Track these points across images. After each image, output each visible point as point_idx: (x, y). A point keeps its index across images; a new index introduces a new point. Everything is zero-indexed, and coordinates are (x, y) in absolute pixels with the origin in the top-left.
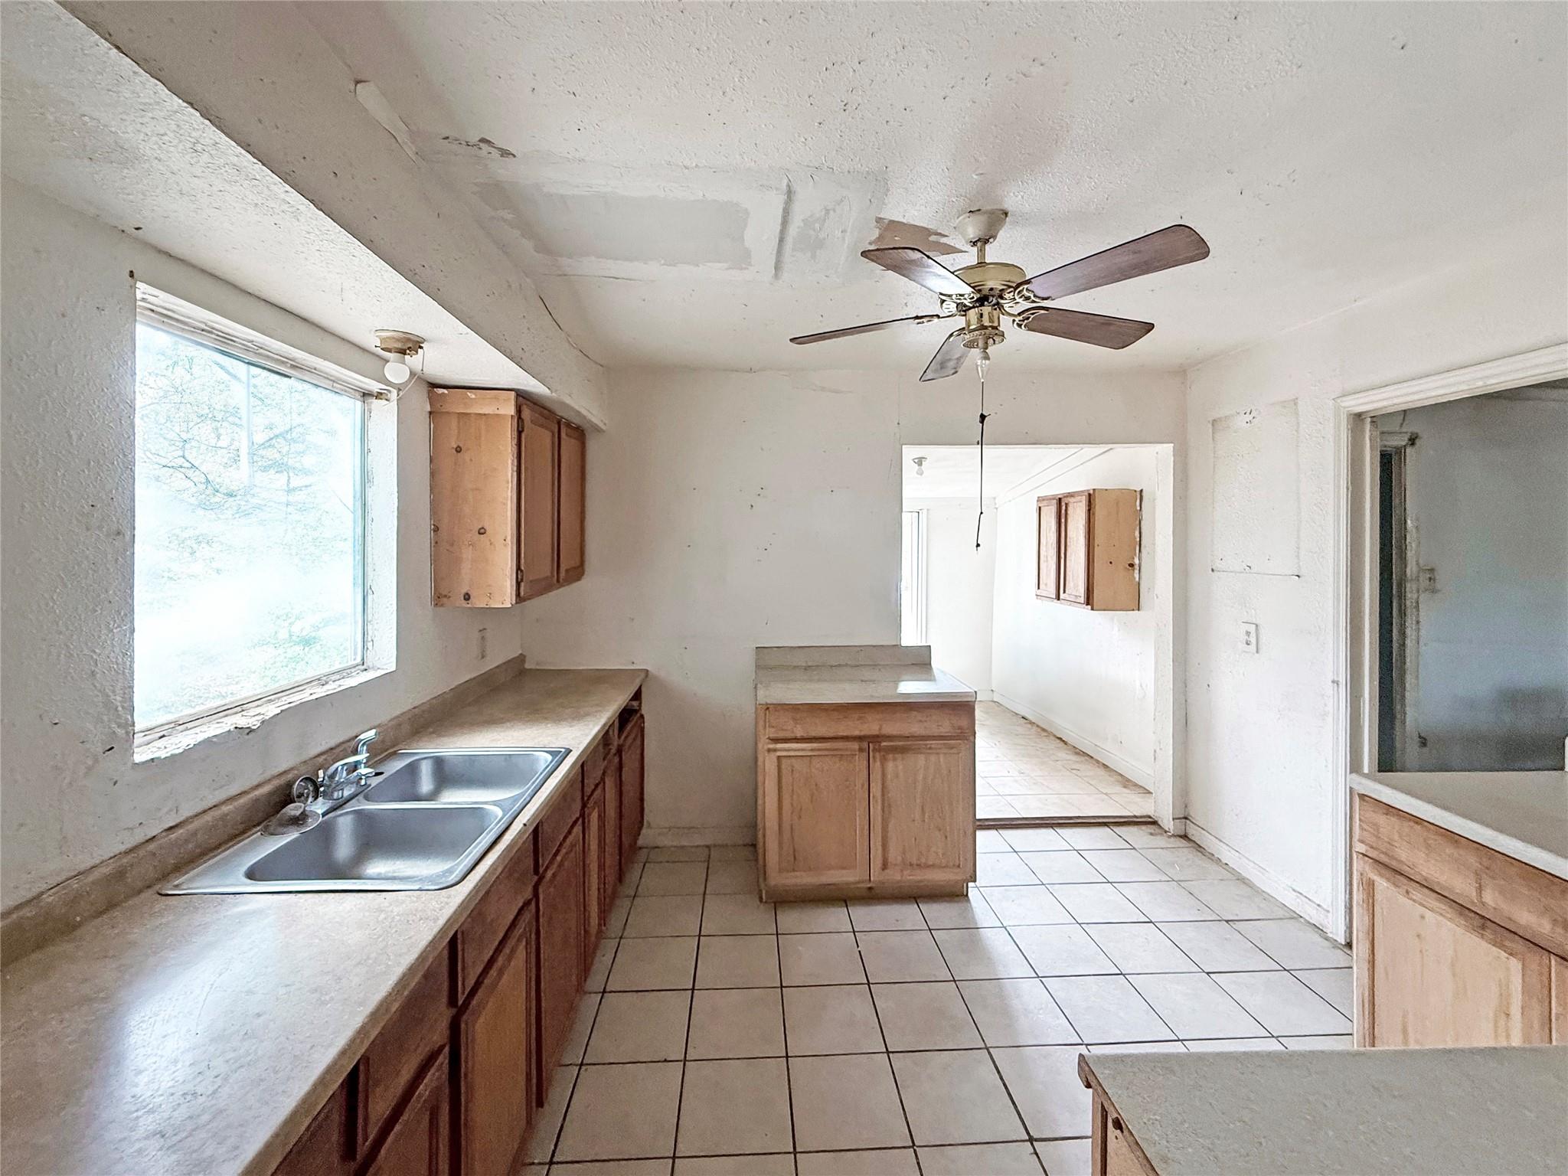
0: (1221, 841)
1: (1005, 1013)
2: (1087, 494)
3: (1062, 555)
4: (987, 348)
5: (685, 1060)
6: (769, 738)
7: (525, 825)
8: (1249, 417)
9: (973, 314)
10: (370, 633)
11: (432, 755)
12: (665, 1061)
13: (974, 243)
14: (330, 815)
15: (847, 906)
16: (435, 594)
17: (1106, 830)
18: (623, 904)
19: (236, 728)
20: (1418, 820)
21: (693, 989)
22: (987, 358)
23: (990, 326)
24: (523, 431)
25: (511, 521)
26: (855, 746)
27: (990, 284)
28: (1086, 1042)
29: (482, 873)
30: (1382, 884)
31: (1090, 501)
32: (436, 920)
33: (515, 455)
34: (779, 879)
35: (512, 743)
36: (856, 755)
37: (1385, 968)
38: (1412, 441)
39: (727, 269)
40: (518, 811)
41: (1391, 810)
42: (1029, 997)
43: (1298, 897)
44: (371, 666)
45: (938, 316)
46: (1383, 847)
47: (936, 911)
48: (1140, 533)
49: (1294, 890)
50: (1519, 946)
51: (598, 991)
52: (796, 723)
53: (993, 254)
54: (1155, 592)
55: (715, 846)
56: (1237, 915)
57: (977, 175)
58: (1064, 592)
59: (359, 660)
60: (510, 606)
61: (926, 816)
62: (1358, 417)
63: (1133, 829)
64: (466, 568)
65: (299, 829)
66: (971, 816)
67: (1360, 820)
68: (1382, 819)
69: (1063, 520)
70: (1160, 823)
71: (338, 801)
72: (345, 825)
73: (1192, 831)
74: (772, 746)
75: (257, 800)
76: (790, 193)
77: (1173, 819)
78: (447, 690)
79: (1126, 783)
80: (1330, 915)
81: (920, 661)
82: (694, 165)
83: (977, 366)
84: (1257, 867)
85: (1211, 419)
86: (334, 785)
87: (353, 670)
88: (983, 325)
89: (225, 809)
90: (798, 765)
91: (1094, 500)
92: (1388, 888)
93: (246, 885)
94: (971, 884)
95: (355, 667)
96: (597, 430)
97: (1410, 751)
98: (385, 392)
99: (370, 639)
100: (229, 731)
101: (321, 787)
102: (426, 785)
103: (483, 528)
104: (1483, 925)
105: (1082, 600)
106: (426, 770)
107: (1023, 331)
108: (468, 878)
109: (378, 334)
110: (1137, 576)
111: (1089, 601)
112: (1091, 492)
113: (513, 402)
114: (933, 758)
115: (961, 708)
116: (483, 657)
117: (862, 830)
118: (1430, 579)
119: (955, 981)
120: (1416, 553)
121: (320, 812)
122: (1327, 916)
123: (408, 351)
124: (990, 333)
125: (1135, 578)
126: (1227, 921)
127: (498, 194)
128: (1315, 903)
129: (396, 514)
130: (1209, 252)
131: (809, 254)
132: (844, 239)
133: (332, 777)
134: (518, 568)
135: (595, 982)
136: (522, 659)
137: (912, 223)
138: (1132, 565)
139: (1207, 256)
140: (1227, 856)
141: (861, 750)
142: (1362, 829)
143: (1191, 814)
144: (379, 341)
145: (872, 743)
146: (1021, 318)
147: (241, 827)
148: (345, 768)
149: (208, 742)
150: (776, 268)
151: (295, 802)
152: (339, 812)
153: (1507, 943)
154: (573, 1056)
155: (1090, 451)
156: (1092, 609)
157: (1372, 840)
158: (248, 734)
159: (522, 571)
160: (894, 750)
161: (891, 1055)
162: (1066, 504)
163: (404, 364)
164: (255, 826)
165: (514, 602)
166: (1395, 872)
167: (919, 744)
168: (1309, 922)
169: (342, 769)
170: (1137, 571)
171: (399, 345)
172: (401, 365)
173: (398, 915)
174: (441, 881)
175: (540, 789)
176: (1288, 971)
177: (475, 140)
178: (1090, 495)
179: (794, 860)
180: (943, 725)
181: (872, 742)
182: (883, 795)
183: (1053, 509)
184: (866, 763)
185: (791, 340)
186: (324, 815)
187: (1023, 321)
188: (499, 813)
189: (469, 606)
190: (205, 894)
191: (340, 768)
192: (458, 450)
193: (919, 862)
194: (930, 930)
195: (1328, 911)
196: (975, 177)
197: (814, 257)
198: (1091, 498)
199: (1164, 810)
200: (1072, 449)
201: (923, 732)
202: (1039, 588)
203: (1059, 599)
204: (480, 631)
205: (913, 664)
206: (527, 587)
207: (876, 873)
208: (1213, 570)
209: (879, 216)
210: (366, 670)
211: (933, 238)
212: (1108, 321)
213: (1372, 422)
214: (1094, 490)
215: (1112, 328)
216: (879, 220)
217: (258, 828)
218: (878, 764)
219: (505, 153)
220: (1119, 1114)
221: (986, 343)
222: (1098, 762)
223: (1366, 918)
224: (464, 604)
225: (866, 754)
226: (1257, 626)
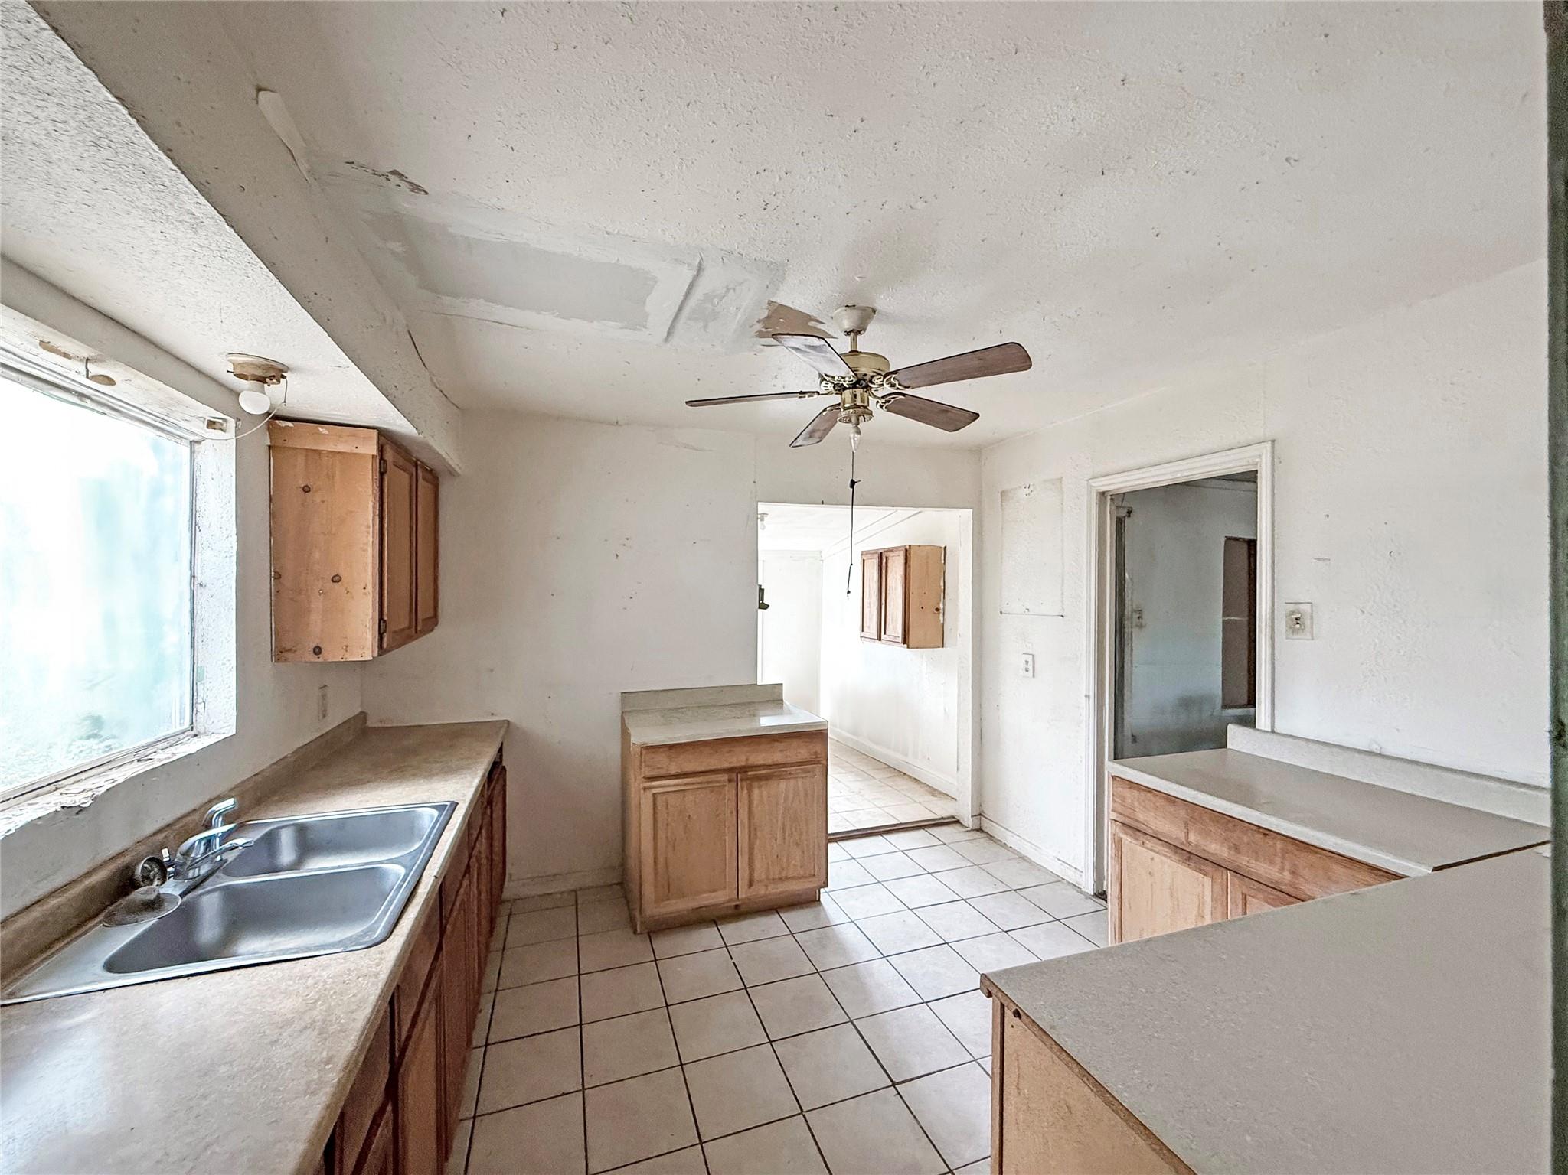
0: (1007, 830)
1: (862, 990)
2: (904, 549)
3: (883, 602)
4: (858, 424)
5: (584, 1089)
6: (644, 778)
7: (436, 877)
8: (1027, 491)
9: (847, 394)
10: (201, 693)
11: (292, 822)
12: (564, 1094)
13: (848, 333)
14: (190, 896)
15: (717, 926)
16: (276, 647)
17: (922, 832)
18: (494, 957)
19: (63, 807)
20: (1150, 790)
21: (581, 1025)
22: (859, 432)
23: (862, 406)
24: (385, 472)
25: (373, 568)
26: (725, 777)
27: (863, 371)
28: (925, 1000)
29: (409, 927)
30: (1127, 840)
31: (906, 555)
32: (376, 975)
33: (378, 498)
34: (654, 908)
35: (385, 802)
36: (725, 786)
37: (1129, 901)
38: (1129, 512)
39: (622, 328)
40: (423, 866)
41: (1132, 785)
42: (881, 974)
43: (1061, 864)
44: (202, 731)
45: (818, 393)
46: (1128, 812)
47: (795, 918)
48: (944, 582)
49: (1059, 860)
50: (1209, 868)
51: (481, 1045)
52: (671, 761)
53: (864, 344)
54: (959, 631)
55: (581, 889)
56: (1021, 885)
57: (859, 277)
58: (885, 634)
59: (187, 725)
60: (371, 658)
61: (787, 835)
62: (1103, 494)
63: (945, 829)
64: (315, 619)
65: (155, 914)
66: (824, 831)
67: (1113, 795)
68: (1128, 793)
69: (884, 571)
70: (962, 821)
71: (195, 880)
72: (210, 904)
73: (987, 825)
74: (648, 784)
75: (91, 889)
76: (700, 269)
77: (972, 816)
78: (288, 752)
79: (934, 792)
80: (1083, 874)
81: (773, 697)
82: (616, 231)
83: (850, 439)
84: (1033, 847)
85: (1000, 490)
86: (189, 863)
87: (181, 737)
88: (855, 404)
89: (54, 902)
90: (672, 799)
91: (910, 554)
92: (1131, 842)
93: (106, 980)
94: (822, 890)
95: (183, 733)
96: (452, 473)
97: (1128, 745)
98: (221, 421)
99: (200, 700)
100: (56, 811)
101: (169, 867)
102: (287, 854)
103: (337, 575)
104: (1189, 857)
105: (900, 640)
106: (286, 839)
107: (884, 411)
108: (394, 933)
109: (230, 358)
110: (942, 619)
111: (905, 641)
112: (908, 547)
113: (375, 441)
114: (792, 782)
115: (816, 736)
116: (324, 716)
117: (731, 855)
118: (1139, 618)
119: (818, 972)
120: (1132, 600)
121: (177, 893)
122: (1081, 876)
123: (268, 380)
124: (861, 412)
125: (940, 621)
126: (1015, 890)
127: (396, 226)
128: (1072, 867)
129: (234, 559)
130: (1031, 365)
131: (701, 324)
132: (736, 315)
133: (186, 854)
134: (381, 618)
135: (478, 1038)
136: (363, 716)
137: (798, 309)
138: (938, 610)
139: (1030, 368)
140: (1012, 841)
141: (730, 781)
142: (1114, 801)
143: (985, 811)
144: (232, 367)
145: (740, 775)
146: (884, 401)
147: (75, 922)
148: (203, 842)
149: (31, 826)
150: (669, 333)
151: (141, 887)
152: (199, 891)
153: (1203, 867)
154: (468, 1110)
155: (903, 513)
156: (908, 647)
157: (1120, 808)
158: (77, 813)
159: (385, 622)
160: (759, 778)
161: (773, 1043)
162: (887, 558)
163: (265, 394)
164: (91, 918)
165: (376, 654)
166: (1134, 829)
167: (780, 771)
168: (1069, 883)
169: (200, 843)
170: (941, 615)
171: (259, 373)
172: (261, 394)
173: (329, 977)
174: (365, 940)
175: (438, 842)
176: (1059, 920)
177: (385, 168)
178: (906, 550)
179: (668, 889)
180: (801, 752)
181: (740, 773)
182: (749, 819)
183: (876, 561)
184: (734, 792)
185: (687, 402)
186: (182, 895)
187: (885, 403)
188: (402, 871)
189: (320, 660)
190: (61, 996)
191: (197, 842)
192: (306, 489)
193: (780, 876)
194: (792, 934)
195: (1082, 872)
196: (857, 279)
197: (705, 327)
198: (907, 553)
199: (965, 813)
200: (889, 510)
201: (783, 761)
202: (863, 631)
203: (880, 640)
204: (321, 688)
205: (768, 701)
206: (389, 636)
207: (744, 891)
208: (1001, 613)
209: (771, 299)
210: (196, 736)
211: (811, 324)
212: (946, 409)
213: (1111, 499)
214: (910, 546)
215: (949, 414)
216: (770, 303)
217: (97, 920)
218: (745, 791)
219: (416, 188)
220: (1017, 1006)
221: (858, 419)
222: (910, 777)
223: (1117, 867)
224: (314, 658)
225: (734, 784)
226: (1033, 656)
